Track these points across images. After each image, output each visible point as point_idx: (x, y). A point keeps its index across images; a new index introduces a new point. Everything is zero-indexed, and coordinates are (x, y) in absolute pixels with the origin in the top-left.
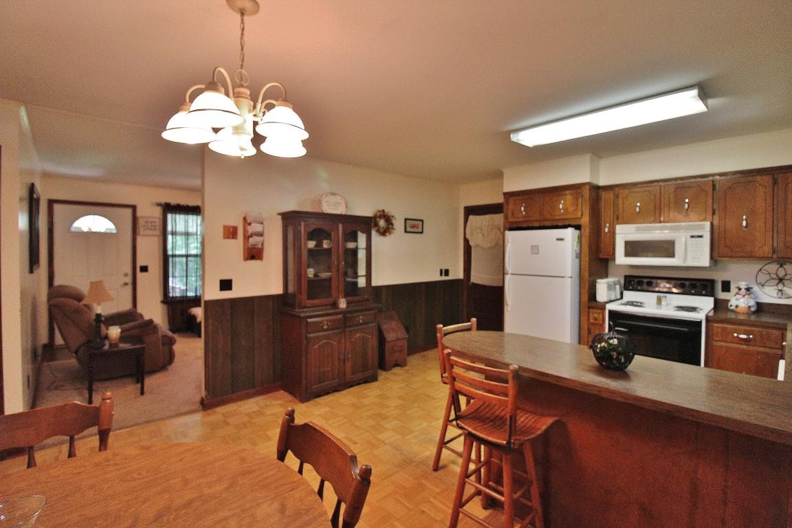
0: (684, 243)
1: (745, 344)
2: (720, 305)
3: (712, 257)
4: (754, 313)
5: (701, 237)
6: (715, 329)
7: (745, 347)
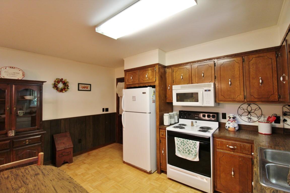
0: (202, 94)
1: (233, 152)
2: (221, 126)
3: (215, 101)
4: (238, 130)
5: (209, 90)
6: (217, 142)
7: (232, 152)
